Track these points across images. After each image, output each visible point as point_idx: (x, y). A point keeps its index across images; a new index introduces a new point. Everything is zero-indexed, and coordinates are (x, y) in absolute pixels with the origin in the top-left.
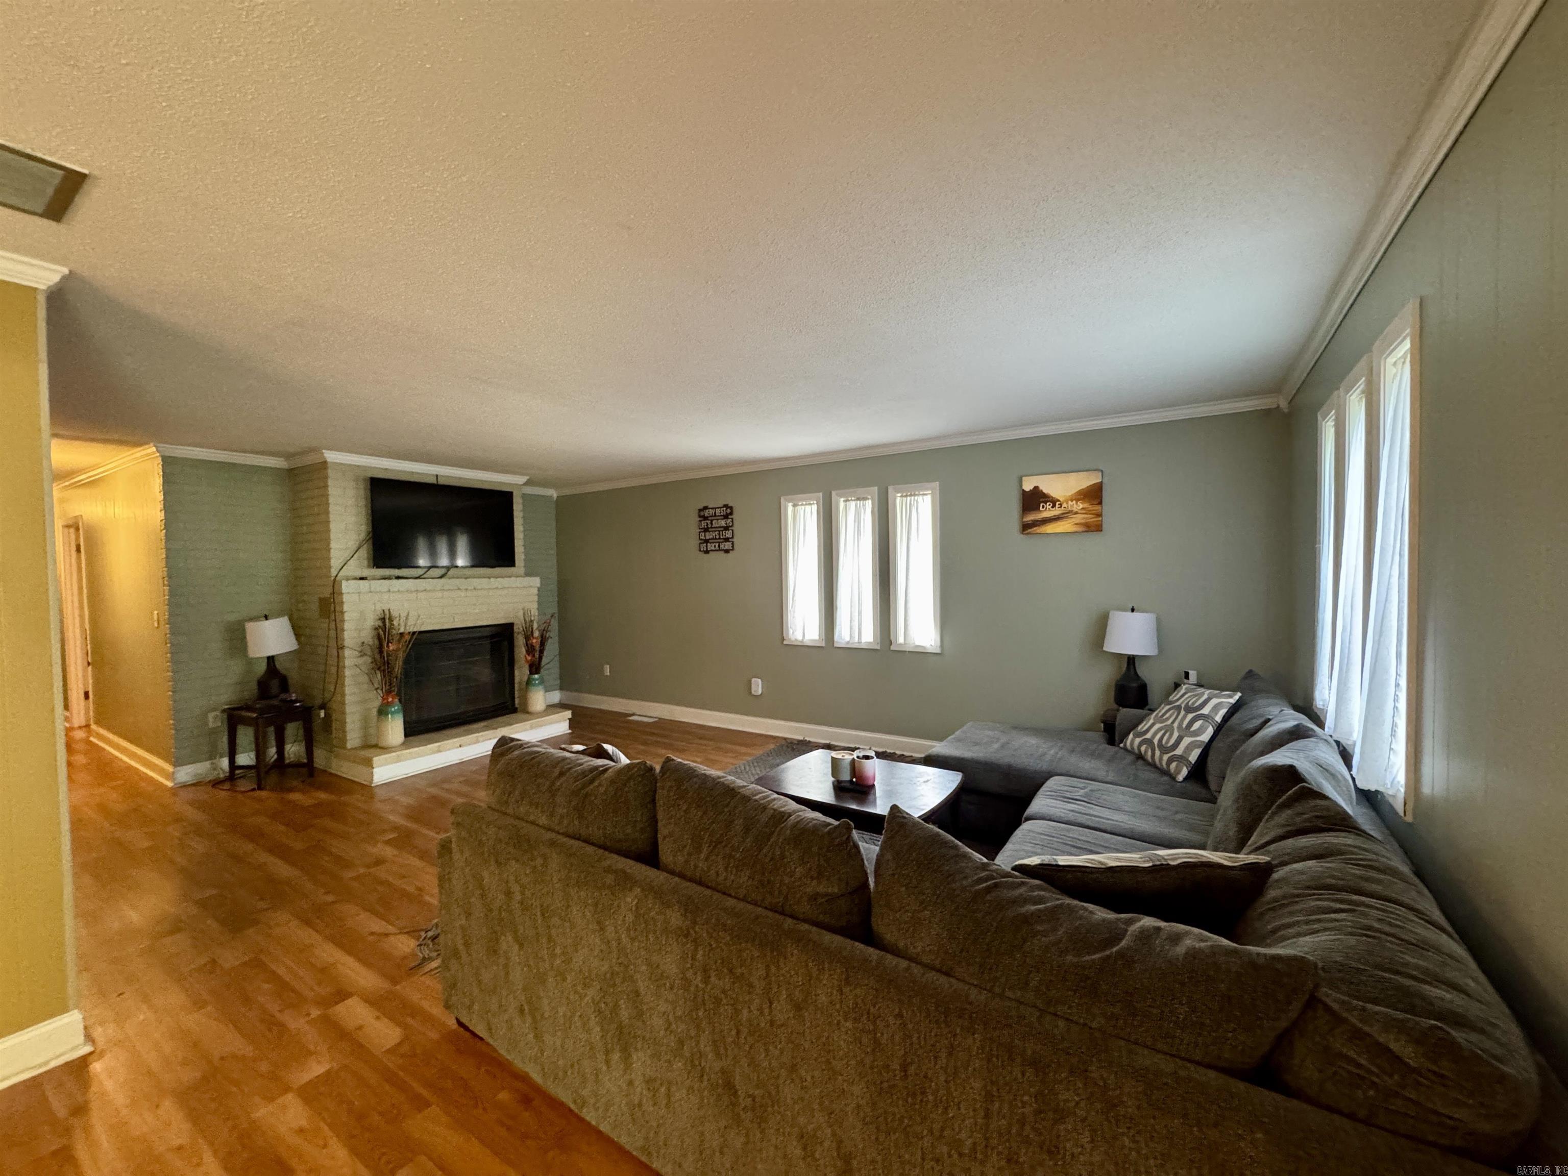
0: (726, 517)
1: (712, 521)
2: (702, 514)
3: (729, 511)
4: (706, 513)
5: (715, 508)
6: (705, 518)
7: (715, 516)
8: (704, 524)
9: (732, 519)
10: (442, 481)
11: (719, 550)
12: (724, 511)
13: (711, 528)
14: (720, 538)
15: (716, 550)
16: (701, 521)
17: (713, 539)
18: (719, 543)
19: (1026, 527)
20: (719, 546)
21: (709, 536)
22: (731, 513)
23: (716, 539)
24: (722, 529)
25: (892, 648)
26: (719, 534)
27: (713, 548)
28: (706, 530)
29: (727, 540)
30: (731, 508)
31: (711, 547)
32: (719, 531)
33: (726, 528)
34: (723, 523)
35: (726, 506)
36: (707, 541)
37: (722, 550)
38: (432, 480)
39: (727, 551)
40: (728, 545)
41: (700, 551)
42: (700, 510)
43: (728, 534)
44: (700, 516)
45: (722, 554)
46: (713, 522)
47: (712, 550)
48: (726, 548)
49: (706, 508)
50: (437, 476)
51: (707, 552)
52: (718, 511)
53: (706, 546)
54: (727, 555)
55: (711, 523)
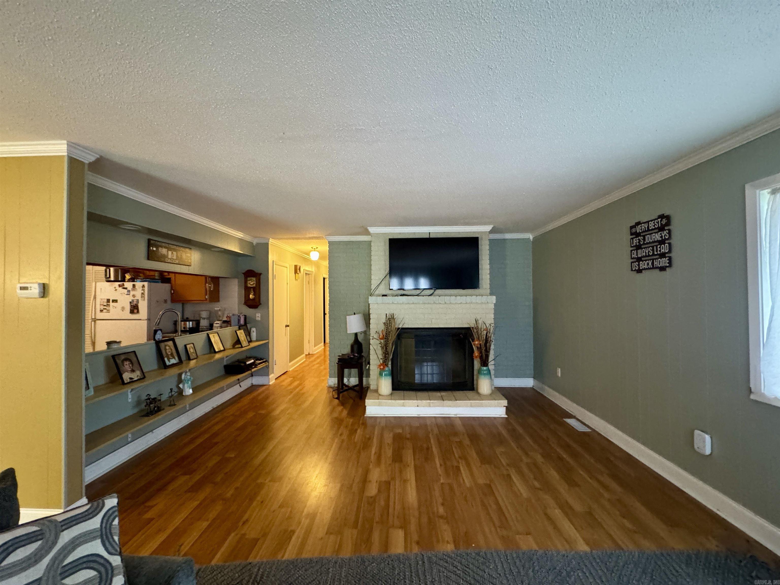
0: (661, 229)
1: (644, 236)
2: (634, 230)
3: (664, 221)
4: (638, 229)
5: (648, 222)
6: (637, 235)
7: (649, 230)
8: (636, 241)
9: (669, 230)
10: (432, 236)
11: (653, 268)
12: (659, 223)
13: (644, 244)
14: (653, 255)
15: (651, 269)
16: (633, 239)
17: (646, 256)
18: (653, 260)
20: (653, 263)
21: (641, 253)
22: (668, 224)
23: (649, 256)
24: (658, 244)
26: (653, 250)
27: (646, 267)
28: (638, 247)
29: (663, 255)
30: (668, 218)
31: (643, 265)
32: (653, 247)
33: (662, 242)
34: (657, 237)
35: (662, 217)
36: (639, 260)
37: (656, 268)
38: (427, 236)
39: (662, 269)
40: (664, 262)
41: (632, 270)
42: (631, 228)
43: (664, 249)
44: (632, 234)
45: (657, 271)
46: (646, 237)
47: (645, 269)
48: (661, 265)
49: (638, 224)
50: (430, 233)
51: (639, 271)
52: (653, 224)
53: (639, 265)
54: (663, 273)
55: (644, 240)
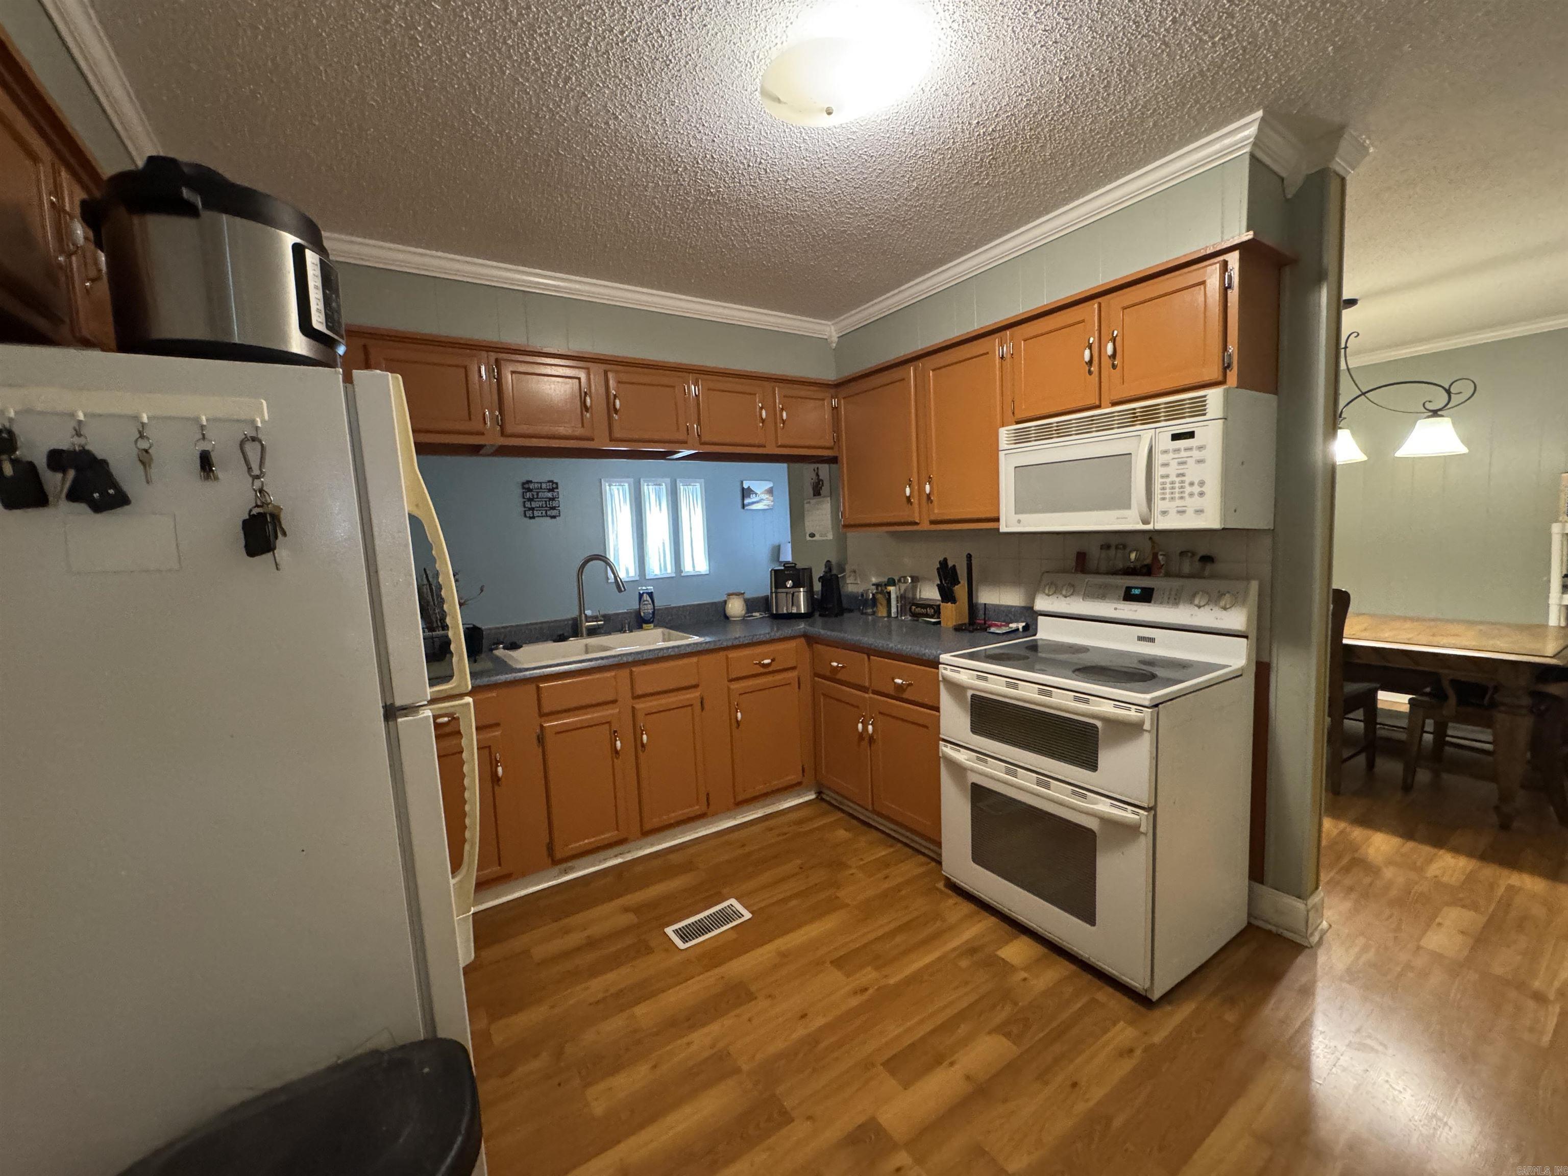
0: (551, 490)
1: (537, 493)
2: (526, 486)
3: (555, 486)
4: (531, 486)
5: (541, 483)
6: (530, 490)
7: (541, 488)
8: (528, 495)
9: (557, 492)
11: (547, 516)
12: (550, 486)
13: (537, 498)
14: (546, 507)
16: (525, 492)
17: (539, 507)
18: (545, 510)
19: (743, 506)
20: (546, 513)
21: (534, 504)
22: (557, 488)
23: (541, 507)
24: (548, 499)
25: (683, 574)
26: (546, 504)
27: (540, 515)
28: (531, 500)
29: (553, 508)
30: (557, 484)
31: (536, 513)
32: (545, 501)
33: (553, 499)
34: (550, 495)
35: (552, 482)
36: (532, 509)
39: (554, 517)
40: (554, 513)
41: (525, 516)
42: (523, 484)
43: (555, 504)
44: (523, 488)
45: (547, 520)
47: (537, 517)
48: (553, 514)
49: (529, 482)
51: (533, 517)
52: (544, 486)
53: (533, 513)
54: (554, 520)
55: (537, 495)
